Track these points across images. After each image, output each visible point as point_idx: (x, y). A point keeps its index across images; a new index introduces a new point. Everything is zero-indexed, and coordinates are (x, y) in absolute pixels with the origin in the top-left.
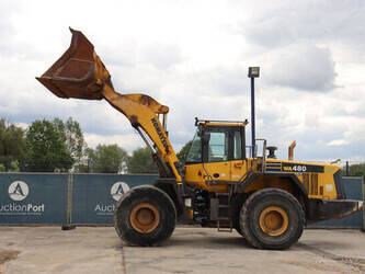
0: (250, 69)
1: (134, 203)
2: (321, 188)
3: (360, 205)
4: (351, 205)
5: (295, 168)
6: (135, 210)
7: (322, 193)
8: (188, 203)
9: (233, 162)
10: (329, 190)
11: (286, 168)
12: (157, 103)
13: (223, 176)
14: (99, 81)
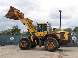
0: (59, 10)
1: (22, 41)
2: (65, 37)
3: (74, 41)
4: (71, 41)
5: (58, 33)
6: (22, 42)
7: (65, 38)
8: (36, 41)
9: (44, 32)
10: (66, 38)
11: (56, 33)
12: (30, 20)
13: (42, 35)
14: (17, 16)
